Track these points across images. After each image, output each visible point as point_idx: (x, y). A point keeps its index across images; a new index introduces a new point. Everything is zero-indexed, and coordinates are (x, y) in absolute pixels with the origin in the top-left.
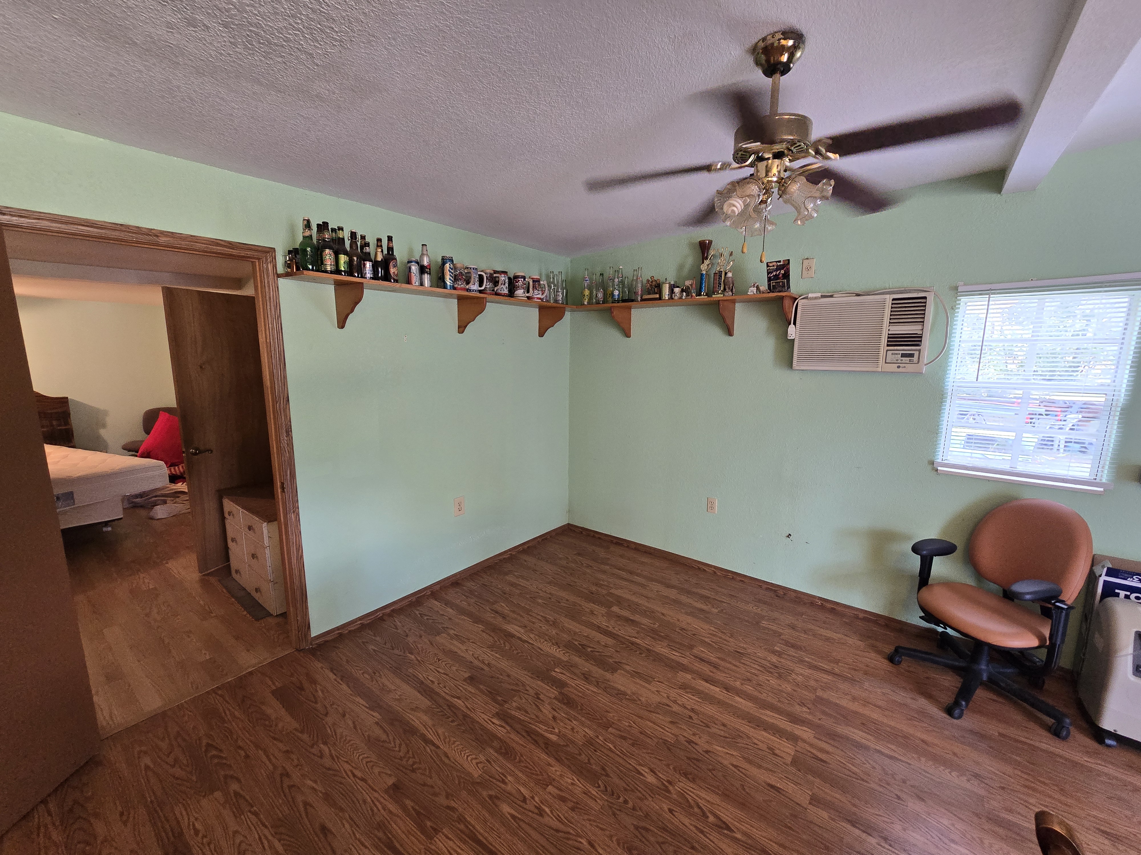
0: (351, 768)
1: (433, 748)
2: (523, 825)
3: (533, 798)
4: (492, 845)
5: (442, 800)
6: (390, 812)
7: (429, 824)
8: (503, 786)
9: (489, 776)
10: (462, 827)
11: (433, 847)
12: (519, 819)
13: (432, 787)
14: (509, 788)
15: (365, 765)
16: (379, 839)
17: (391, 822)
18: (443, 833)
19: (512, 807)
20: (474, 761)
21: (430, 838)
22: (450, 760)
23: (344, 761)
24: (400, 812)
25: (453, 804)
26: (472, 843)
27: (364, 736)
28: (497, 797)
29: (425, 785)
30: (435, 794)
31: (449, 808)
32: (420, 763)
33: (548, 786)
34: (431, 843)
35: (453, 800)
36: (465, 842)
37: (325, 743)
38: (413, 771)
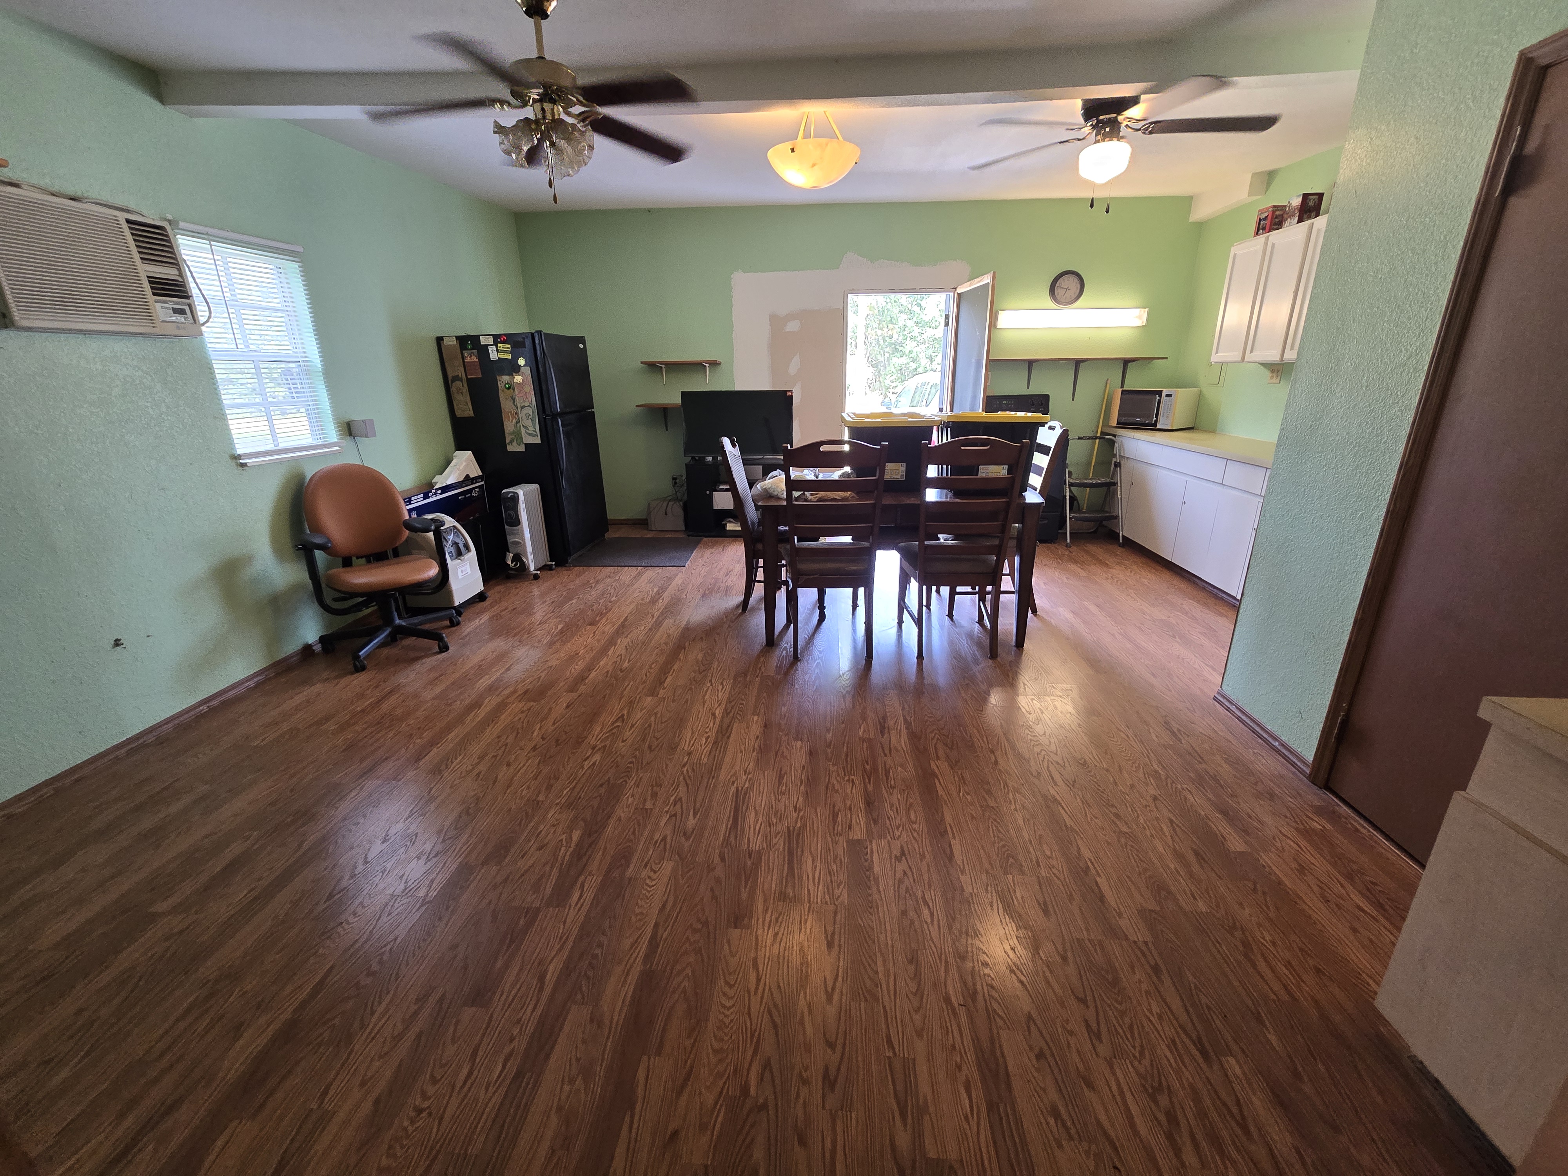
0: (753, 998)
1: (660, 930)
2: (698, 805)
3: (667, 812)
4: (730, 815)
5: (719, 872)
6: (765, 901)
7: (749, 863)
8: (668, 838)
9: (665, 853)
10: (732, 839)
11: (764, 844)
12: (694, 810)
13: (712, 890)
14: (668, 832)
15: (736, 985)
16: (794, 887)
17: (773, 892)
18: (748, 847)
19: (687, 818)
20: (654, 876)
21: (759, 853)
22: (667, 901)
23: (750, 1019)
24: (759, 892)
25: (717, 860)
26: (739, 824)
27: (694, 1043)
28: (685, 834)
29: (714, 897)
30: (718, 880)
31: (723, 859)
32: (691, 925)
33: (647, 809)
34: (763, 849)
35: (712, 862)
36: (743, 829)
37: (745, 1090)
38: (706, 923)
